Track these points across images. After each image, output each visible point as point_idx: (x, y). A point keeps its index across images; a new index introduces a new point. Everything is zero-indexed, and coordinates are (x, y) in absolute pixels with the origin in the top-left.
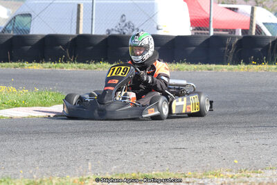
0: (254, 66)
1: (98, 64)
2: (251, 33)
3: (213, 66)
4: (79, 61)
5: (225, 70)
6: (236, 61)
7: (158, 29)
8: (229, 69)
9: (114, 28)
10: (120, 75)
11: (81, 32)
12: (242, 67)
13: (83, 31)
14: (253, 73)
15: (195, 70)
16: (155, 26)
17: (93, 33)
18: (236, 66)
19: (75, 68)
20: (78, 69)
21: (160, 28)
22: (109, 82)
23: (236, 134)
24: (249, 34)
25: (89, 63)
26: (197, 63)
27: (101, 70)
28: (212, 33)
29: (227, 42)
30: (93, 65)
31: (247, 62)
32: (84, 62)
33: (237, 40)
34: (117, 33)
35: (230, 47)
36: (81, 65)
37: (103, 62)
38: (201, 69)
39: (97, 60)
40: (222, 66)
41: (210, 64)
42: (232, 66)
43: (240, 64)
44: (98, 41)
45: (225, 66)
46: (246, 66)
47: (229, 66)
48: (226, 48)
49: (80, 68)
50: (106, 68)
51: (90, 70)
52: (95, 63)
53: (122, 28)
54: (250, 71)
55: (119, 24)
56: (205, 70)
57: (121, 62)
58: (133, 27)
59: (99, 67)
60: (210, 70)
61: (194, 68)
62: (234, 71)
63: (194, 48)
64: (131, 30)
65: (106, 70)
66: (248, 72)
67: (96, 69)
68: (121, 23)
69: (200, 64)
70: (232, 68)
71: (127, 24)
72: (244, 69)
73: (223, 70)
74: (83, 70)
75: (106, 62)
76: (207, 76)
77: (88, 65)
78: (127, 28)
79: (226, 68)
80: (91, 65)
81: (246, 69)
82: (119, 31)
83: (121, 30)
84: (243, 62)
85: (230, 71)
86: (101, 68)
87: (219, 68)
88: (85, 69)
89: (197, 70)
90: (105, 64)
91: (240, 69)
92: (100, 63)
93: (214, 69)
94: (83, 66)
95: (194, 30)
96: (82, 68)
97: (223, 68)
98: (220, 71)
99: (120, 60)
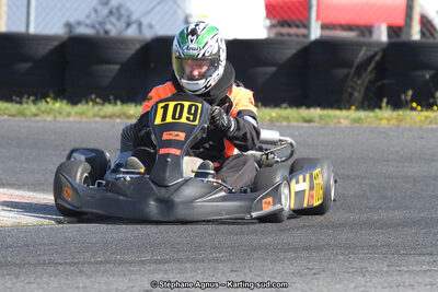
0: (414, 113)
1: (43, 105)
2: (409, 34)
3: (316, 112)
5: (345, 123)
6: (371, 102)
7: (187, 22)
8: (358, 120)
10: (183, 120)
11: (4, 28)
12: (385, 116)
13: (7, 24)
14: (410, 130)
15: (272, 120)
16: (181, 16)
17: (32, 30)
18: (371, 114)
21: (192, 19)
22: (166, 136)
24: (404, 38)
26: (277, 105)
28: (315, 33)
30: (30, 108)
31: (397, 105)
32: (9, 99)
37: (55, 99)
38: (287, 119)
39: (40, 95)
40: (337, 113)
41: (308, 107)
42: (362, 114)
43: (380, 108)
44: (43, 50)
45: (344, 113)
46: (395, 114)
47: (353, 113)
50: (60, 113)
51: (23, 119)
52: (35, 102)
53: (100, 19)
54: (403, 124)
55: (96, 11)
56: (297, 121)
57: (98, 100)
58: (129, 16)
59: (43, 112)
60: (309, 121)
61: (271, 117)
62: (366, 125)
63: (274, 69)
64: (124, 25)
65: (60, 118)
66: (398, 127)
67: (36, 115)
68: (100, 8)
69: (286, 108)
70: (360, 119)
71: (114, 11)
72: (389, 120)
73: (339, 122)
74: (6, 117)
75: (62, 99)
76: (300, 135)
77: (18, 106)
78: (113, 19)
79: (347, 117)
80: (25, 106)
81: (395, 121)
82: (93, 27)
83: (100, 24)
84: (387, 103)
85: (357, 125)
86: (49, 113)
87: (329, 116)
88: (10, 115)
89: (277, 121)
90: (58, 105)
91: (381, 119)
92: (47, 102)
93: (317, 119)
94: (6, 108)
95: (272, 26)
96: (4, 113)
97: (339, 118)
98: (332, 124)
99: (94, 96)
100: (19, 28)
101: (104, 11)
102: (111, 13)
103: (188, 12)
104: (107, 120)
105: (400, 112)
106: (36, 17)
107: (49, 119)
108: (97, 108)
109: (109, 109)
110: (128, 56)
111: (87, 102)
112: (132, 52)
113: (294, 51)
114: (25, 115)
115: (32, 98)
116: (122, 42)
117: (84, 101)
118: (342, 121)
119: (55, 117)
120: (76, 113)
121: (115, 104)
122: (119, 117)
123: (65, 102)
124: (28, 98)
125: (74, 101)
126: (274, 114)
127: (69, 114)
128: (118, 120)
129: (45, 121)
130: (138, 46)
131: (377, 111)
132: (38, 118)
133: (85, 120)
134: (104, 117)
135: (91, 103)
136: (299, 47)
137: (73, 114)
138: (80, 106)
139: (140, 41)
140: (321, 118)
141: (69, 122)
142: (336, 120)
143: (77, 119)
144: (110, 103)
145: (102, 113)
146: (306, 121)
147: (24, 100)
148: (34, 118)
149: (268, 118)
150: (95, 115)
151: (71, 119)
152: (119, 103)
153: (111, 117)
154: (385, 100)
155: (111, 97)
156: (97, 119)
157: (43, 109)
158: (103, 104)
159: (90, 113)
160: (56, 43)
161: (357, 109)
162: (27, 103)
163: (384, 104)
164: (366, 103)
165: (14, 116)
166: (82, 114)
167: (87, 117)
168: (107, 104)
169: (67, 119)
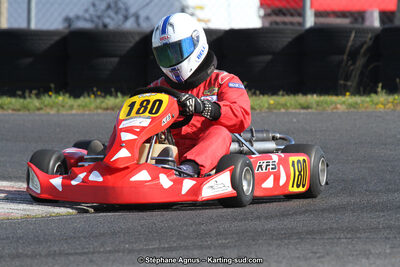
1: (46, 99)
3: (313, 99)
5: (342, 108)
6: (366, 88)
7: (183, 10)
8: (351, 106)
9: (81, 13)
11: (4, 24)
12: (381, 100)
13: (8, 20)
15: (270, 108)
16: (179, 9)
17: (33, 26)
18: (368, 99)
21: (189, 11)
25: (23, 96)
26: (274, 92)
27: (53, 112)
28: (310, 21)
29: (350, 44)
30: (33, 102)
32: (12, 94)
33: (370, 36)
34: (87, 25)
35: (354, 55)
36: (6, 100)
37: (57, 92)
38: (284, 106)
39: (42, 90)
40: (334, 98)
41: (305, 93)
42: (358, 99)
43: (376, 92)
44: (45, 45)
45: (340, 99)
46: (391, 98)
47: (349, 99)
48: (345, 57)
50: (63, 106)
51: (27, 112)
52: (38, 96)
53: (99, 13)
54: (398, 108)
55: (94, 5)
56: (296, 108)
57: (99, 93)
58: (127, 10)
59: (46, 106)
60: (307, 108)
61: (269, 104)
62: (363, 110)
63: (269, 57)
64: (121, 17)
65: (63, 112)
66: (394, 110)
67: (39, 109)
68: (97, 3)
69: (283, 95)
70: (356, 103)
71: (113, 5)
72: (385, 105)
73: (336, 108)
74: (10, 112)
75: (64, 94)
76: (298, 121)
77: (22, 100)
78: (111, 13)
79: (344, 102)
80: (28, 100)
81: (390, 105)
82: (92, 21)
83: (99, 17)
84: (383, 88)
85: (352, 110)
86: (52, 107)
87: (326, 103)
88: (13, 110)
89: (275, 108)
90: (61, 98)
91: (377, 104)
92: (50, 96)
93: (315, 106)
94: (10, 103)
95: (267, 15)
96: (9, 108)
97: (336, 103)
98: (329, 110)
99: (95, 89)
100: (21, 24)
101: (103, 6)
102: (109, 7)
103: (185, 3)
104: (109, 112)
105: (396, 97)
106: (37, 14)
108: (99, 100)
109: (110, 101)
110: (127, 48)
111: (89, 96)
112: (131, 45)
113: (290, 40)
114: (28, 110)
115: (34, 92)
116: (121, 35)
117: (86, 94)
118: (339, 106)
119: (58, 110)
120: (79, 106)
121: (116, 96)
123: (67, 95)
124: (31, 92)
125: (76, 95)
126: (272, 102)
127: (71, 107)
129: (48, 114)
130: (137, 38)
131: (373, 95)
132: (42, 112)
133: (87, 112)
134: (107, 109)
135: (92, 96)
136: (294, 36)
137: (75, 107)
138: (82, 98)
139: (139, 33)
140: (318, 104)
141: (72, 115)
142: (333, 106)
143: (79, 112)
144: (111, 95)
145: (104, 105)
146: (303, 108)
147: (27, 94)
148: (37, 112)
149: (266, 105)
150: (97, 108)
151: (74, 112)
152: (119, 94)
153: (113, 109)
154: (380, 85)
155: (113, 90)
156: (100, 111)
157: (46, 103)
158: (104, 97)
159: (93, 106)
160: (57, 38)
161: (353, 94)
162: (30, 97)
163: (379, 89)
164: (362, 89)
165: (19, 110)
166: (84, 107)
167: (90, 110)
168: (108, 97)
169: (70, 112)
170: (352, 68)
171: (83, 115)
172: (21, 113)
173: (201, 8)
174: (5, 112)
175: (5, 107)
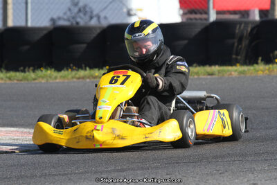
1: (39, 73)
2: (273, 15)
3: (216, 68)
4: (8, 69)
5: (235, 74)
6: (251, 60)
7: (129, 14)
8: (241, 73)
9: (61, 15)
11: (10, 24)
12: (261, 69)
13: (13, 21)
16: (125, 10)
17: (30, 24)
18: (251, 68)
19: (2, 79)
20: (8, 82)
21: (132, 12)
23: (252, 171)
24: (270, 17)
25: (24, 71)
28: (213, 17)
29: (237, 31)
30: (31, 75)
31: (268, 61)
32: (16, 70)
34: (66, 23)
36: (12, 74)
37: (46, 68)
38: (197, 73)
39: (37, 66)
40: (230, 68)
41: (210, 65)
42: (245, 68)
43: (257, 63)
44: (37, 37)
45: (234, 68)
46: (267, 67)
47: (239, 68)
48: (236, 40)
49: (10, 79)
50: (50, 77)
51: (26, 82)
52: (34, 71)
53: (73, 14)
54: (272, 74)
55: (70, 10)
56: (204, 75)
57: (74, 68)
58: (92, 12)
59: (39, 77)
60: (212, 74)
62: (248, 75)
63: (186, 42)
64: (87, 17)
65: (51, 81)
66: (269, 75)
67: (34, 79)
68: (72, 8)
69: (196, 67)
70: (244, 71)
71: (82, 9)
72: (263, 71)
73: (231, 74)
74: (15, 81)
75: (51, 68)
76: (206, 84)
77: (23, 74)
78: (81, 15)
79: (236, 71)
80: (27, 73)
81: (267, 72)
82: (69, 20)
83: (73, 18)
84: (262, 60)
85: (242, 75)
86: (43, 78)
87: (224, 71)
88: (18, 80)
89: (191, 75)
90: (49, 72)
91: (258, 71)
92: (42, 71)
93: (217, 73)
94: (16, 76)
95: (184, 14)
96: (14, 79)
97: (231, 71)
98: (226, 76)
99: (72, 65)
100: (21, 23)
101: (76, 10)
102: (80, 11)
103: (130, 7)
104: (81, 80)
105: (271, 66)
106: (32, 16)
107: (43, 81)
108: (74, 73)
109: (82, 73)
110: (92, 38)
111: (67, 70)
112: (94, 35)
113: (199, 30)
114: (28, 80)
115: (31, 68)
116: (88, 29)
117: (65, 69)
118: (233, 73)
119: (47, 80)
120: (61, 77)
121: (86, 70)
122: (89, 78)
123: (53, 70)
124: (29, 67)
125: (59, 69)
127: (56, 78)
128: (88, 80)
129: (41, 83)
130: (98, 31)
131: (255, 65)
132: (36, 81)
133: (66, 81)
134: (79, 78)
135: (70, 70)
136: (203, 27)
137: (58, 77)
138: (63, 72)
139: (100, 28)
140: (219, 72)
141: (57, 83)
142: (229, 73)
143: (61, 80)
144: (82, 69)
145: (77, 76)
146: (209, 74)
147: (26, 70)
148: (33, 81)
150: (73, 78)
151: (57, 81)
152: (88, 68)
153: (83, 78)
154: (260, 58)
155: (83, 65)
156: (75, 80)
157: (39, 75)
158: (78, 70)
159: (70, 76)
160: (45, 32)
161: (242, 65)
162: (28, 71)
163: (259, 61)
164: (248, 61)
165: (21, 80)
166: (64, 77)
167: (68, 79)
168: (80, 70)
169: (55, 81)
170: (240, 46)
171: (63, 83)
172: (22, 82)
173: (141, 10)
174: (12, 82)
175: (12, 78)
